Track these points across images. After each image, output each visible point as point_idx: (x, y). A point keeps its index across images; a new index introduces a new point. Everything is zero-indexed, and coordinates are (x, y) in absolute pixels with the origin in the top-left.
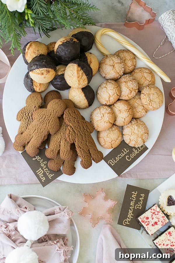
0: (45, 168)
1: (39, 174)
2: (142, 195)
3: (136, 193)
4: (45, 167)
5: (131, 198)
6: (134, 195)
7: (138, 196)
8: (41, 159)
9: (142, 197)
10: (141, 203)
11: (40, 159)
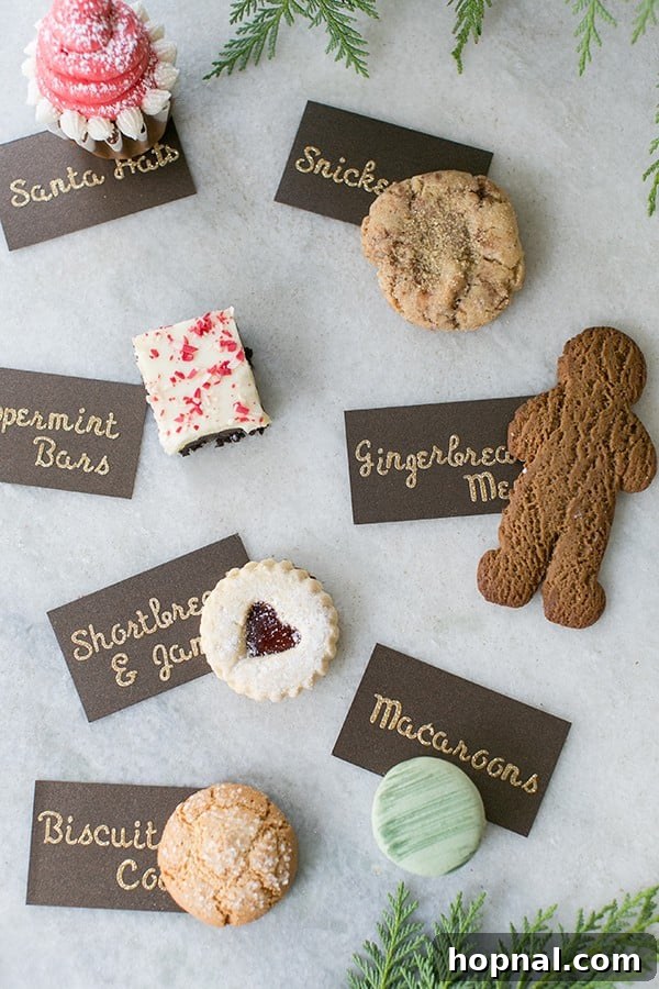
0: (479, 456)
1: (489, 495)
2: (104, 461)
3: (112, 433)
4: (474, 454)
5: (82, 411)
6: (101, 426)
7: (94, 446)
8: (430, 451)
9: (95, 463)
10: (62, 461)
11: (428, 459)
